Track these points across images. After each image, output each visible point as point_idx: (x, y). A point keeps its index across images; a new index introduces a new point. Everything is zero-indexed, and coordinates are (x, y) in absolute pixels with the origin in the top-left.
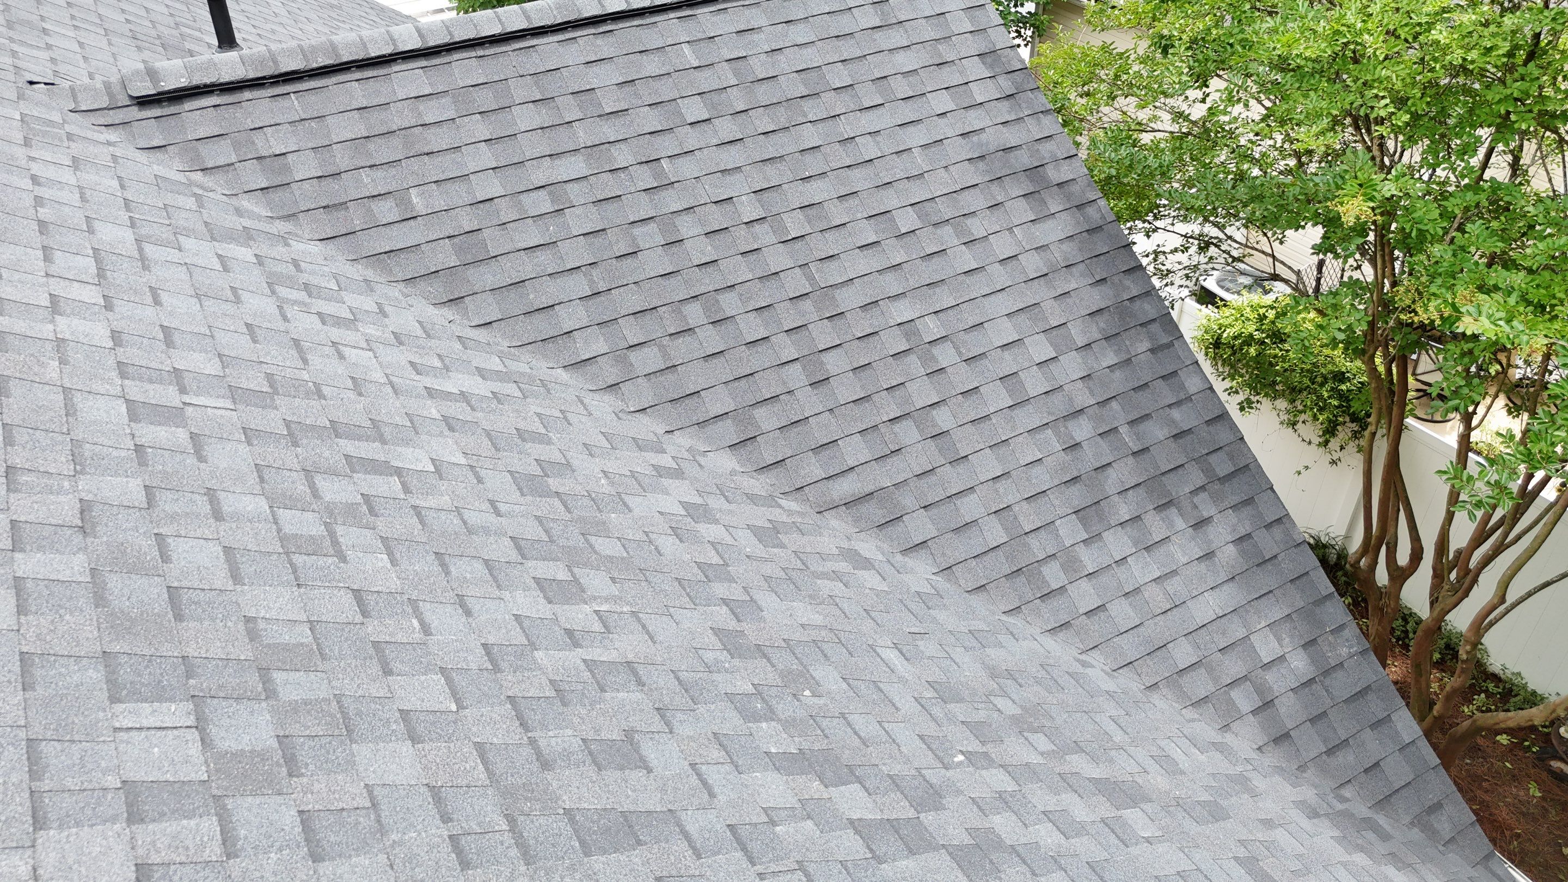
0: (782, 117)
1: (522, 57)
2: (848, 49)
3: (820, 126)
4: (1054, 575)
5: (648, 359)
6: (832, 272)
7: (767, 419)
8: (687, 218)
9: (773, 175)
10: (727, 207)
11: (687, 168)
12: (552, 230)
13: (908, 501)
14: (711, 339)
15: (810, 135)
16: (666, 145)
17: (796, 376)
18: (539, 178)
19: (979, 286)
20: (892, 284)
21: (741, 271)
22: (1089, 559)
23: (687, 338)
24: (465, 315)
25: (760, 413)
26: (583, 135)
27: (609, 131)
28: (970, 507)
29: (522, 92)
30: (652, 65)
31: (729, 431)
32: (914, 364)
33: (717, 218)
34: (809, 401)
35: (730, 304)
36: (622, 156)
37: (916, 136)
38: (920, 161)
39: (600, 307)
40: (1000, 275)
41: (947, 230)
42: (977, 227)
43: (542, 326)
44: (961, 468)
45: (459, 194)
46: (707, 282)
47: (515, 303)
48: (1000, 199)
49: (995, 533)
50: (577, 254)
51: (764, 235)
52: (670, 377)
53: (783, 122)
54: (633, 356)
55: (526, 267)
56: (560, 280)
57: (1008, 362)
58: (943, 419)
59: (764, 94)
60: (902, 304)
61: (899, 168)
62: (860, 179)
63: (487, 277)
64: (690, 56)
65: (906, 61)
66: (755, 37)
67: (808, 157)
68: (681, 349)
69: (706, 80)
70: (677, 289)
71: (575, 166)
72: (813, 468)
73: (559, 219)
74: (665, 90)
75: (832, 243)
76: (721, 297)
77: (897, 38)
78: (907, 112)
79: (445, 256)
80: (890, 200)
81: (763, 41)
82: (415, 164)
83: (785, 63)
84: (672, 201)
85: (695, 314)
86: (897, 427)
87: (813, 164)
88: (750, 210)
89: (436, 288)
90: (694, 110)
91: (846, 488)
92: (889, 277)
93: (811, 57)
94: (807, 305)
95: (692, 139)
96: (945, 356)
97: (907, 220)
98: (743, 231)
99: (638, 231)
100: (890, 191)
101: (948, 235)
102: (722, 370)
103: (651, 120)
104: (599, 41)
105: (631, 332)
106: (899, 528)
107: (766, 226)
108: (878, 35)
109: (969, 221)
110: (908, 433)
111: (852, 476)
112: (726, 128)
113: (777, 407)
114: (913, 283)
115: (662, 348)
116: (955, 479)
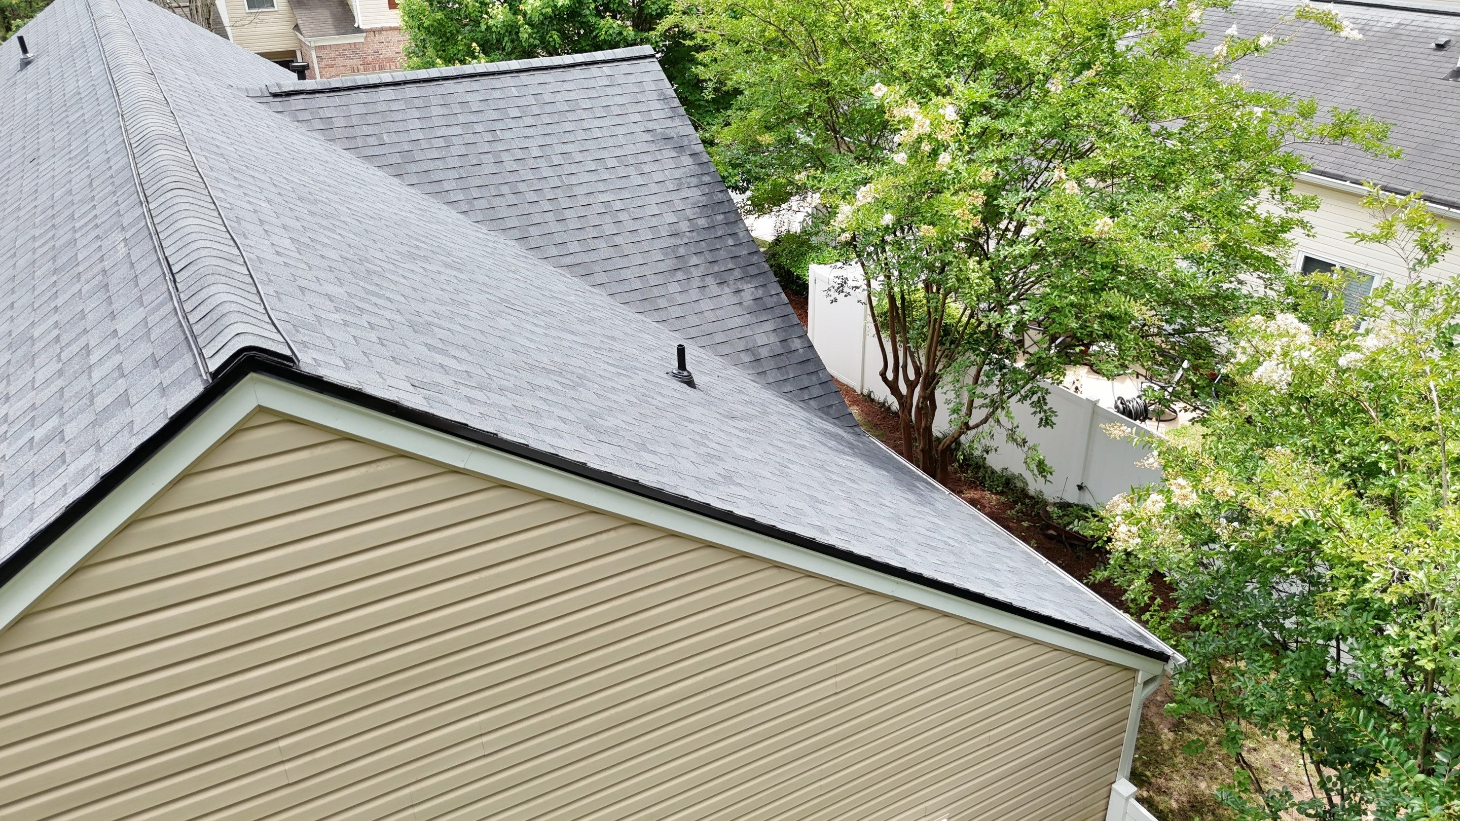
0: (556, 118)
1: (437, 88)
2: (592, 94)
3: (574, 123)
4: (662, 303)
5: (483, 204)
6: (573, 180)
7: (534, 231)
8: (506, 153)
9: (548, 140)
10: (525, 151)
11: (508, 135)
12: (444, 153)
13: (597, 268)
14: (512, 199)
15: (569, 127)
16: (499, 126)
17: (550, 217)
18: (440, 134)
19: (644, 191)
20: (601, 187)
21: (530, 175)
22: (680, 299)
23: (501, 198)
24: (403, 180)
25: (530, 228)
26: (461, 119)
27: (474, 118)
28: (625, 274)
29: (434, 101)
30: (497, 94)
31: (517, 234)
32: (607, 218)
33: (519, 154)
34: (554, 227)
35: (522, 187)
36: (479, 128)
37: (621, 130)
38: (622, 140)
39: (462, 184)
40: (654, 188)
41: (631, 168)
42: (646, 169)
43: (436, 188)
44: (625, 259)
45: (404, 137)
46: (512, 178)
47: (425, 178)
48: (659, 158)
49: (637, 284)
50: (455, 162)
51: (542, 163)
52: (491, 211)
53: (556, 120)
54: (475, 202)
55: (431, 165)
56: (446, 171)
57: (654, 222)
58: (618, 240)
59: (548, 108)
60: (604, 195)
61: (610, 142)
62: (589, 145)
63: (414, 168)
64: (515, 92)
65: (619, 100)
66: (547, 86)
67: (567, 135)
68: (497, 202)
69: (521, 102)
70: (498, 179)
71: (457, 130)
72: (554, 251)
73: (447, 149)
74: (502, 104)
75: (573, 169)
76: (518, 184)
77: (618, 90)
78: (618, 120)
79: (396, 159)
80: (604, 154)
81: (550, 88)
82: (387, 125)
83: (559, 97)
84: (499, 147)
85: (505, 189)
86: (596, 241)
87: (568, 137)
88: (536, 152)
89: (390, 170)
90: (515, 113)
91: (568, 260)
92: (601, 184)
93: (572, 96)
94: (558, 191)
95: (512, 123)
96: (623, 216)
97: (611, 163)
98: (532, 160)
99: (482, 156)
100: (606, 151)
101: (631, 171)
102: (514, 211)
103: (495, 115)
104: (473, 84)
105: (476, 193)
106: (591, 278)
107: (543, 159)
108: (607, 88)
109: (643, 166)
110: (601, 243)
111: (571, 256)
112: (529, 121)
113: (539, 227)
114: (611, 187)
115: (489, 201)
116: (621, 263)
